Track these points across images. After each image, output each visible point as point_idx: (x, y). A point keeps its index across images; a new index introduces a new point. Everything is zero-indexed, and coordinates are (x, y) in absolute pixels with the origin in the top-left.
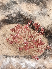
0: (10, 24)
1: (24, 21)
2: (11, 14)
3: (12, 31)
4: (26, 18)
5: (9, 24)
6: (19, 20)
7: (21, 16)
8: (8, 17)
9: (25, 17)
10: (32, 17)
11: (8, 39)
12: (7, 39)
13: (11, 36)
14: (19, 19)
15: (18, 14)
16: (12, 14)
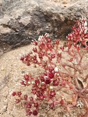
0: (19, 46)
1: (56, 29)
2: (17, 17)
3: (29, 65)
4: (63, 20)
5: (16, 47)
6: (41, 29)
7: (47, 17)
8: (10, 27)
9: (58, 16)
10: (80, 11)
11: (19, 94)
12: (14, 94)
13: (27, 80)
14: (42, 26)
15: (37, 13)
16: (19, 18)
